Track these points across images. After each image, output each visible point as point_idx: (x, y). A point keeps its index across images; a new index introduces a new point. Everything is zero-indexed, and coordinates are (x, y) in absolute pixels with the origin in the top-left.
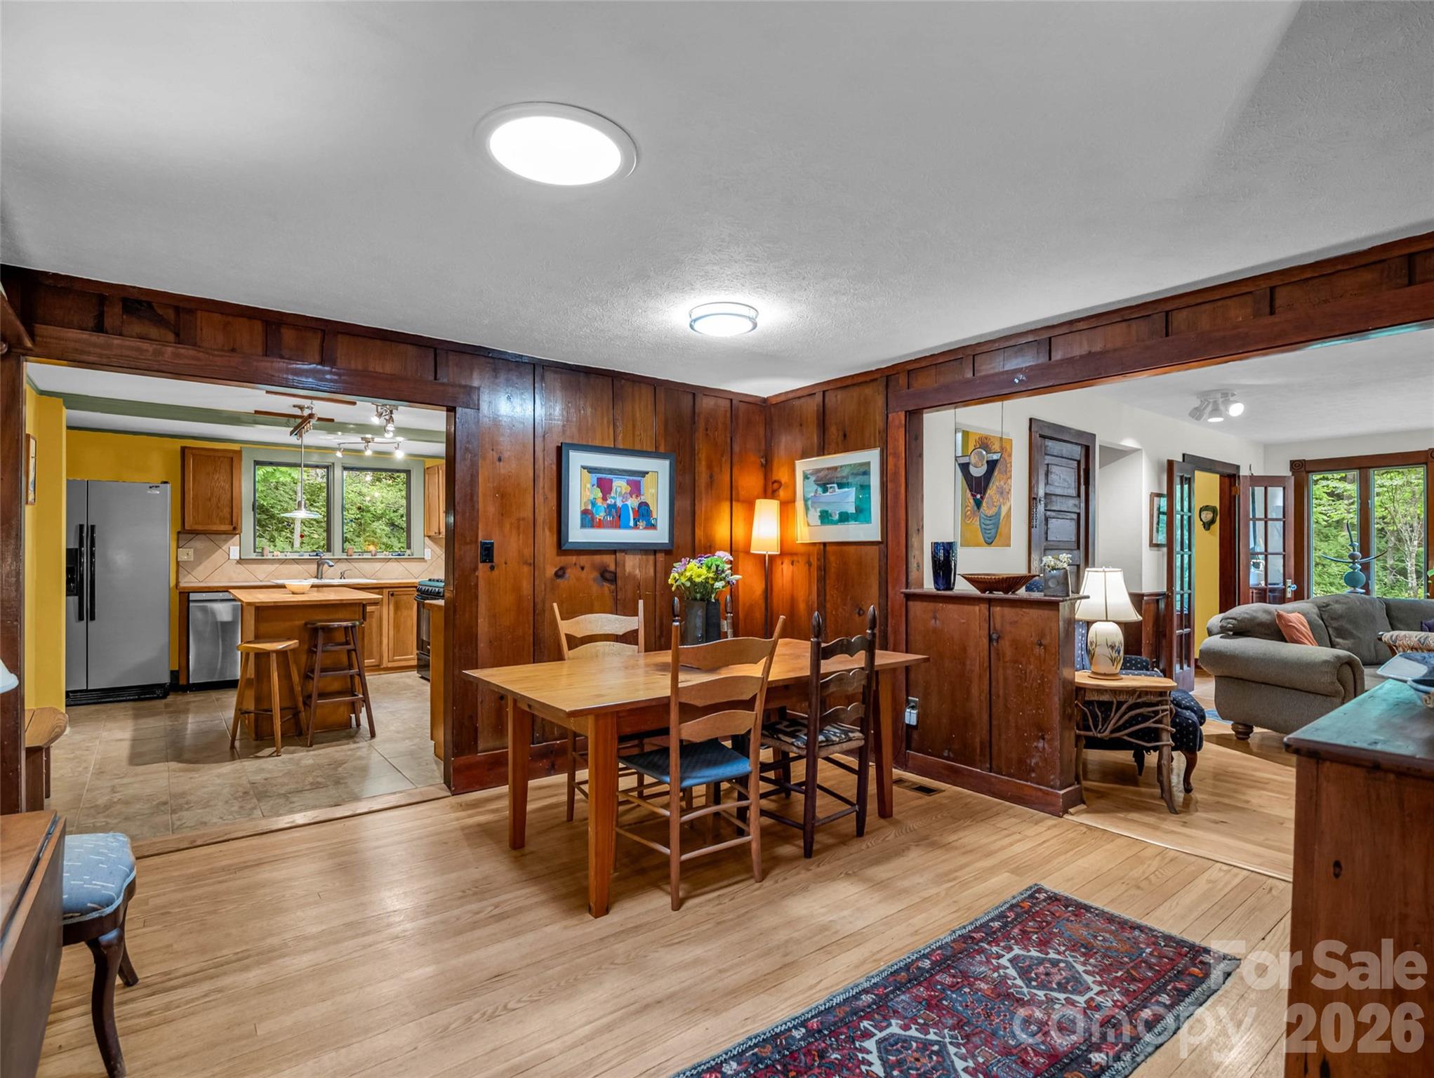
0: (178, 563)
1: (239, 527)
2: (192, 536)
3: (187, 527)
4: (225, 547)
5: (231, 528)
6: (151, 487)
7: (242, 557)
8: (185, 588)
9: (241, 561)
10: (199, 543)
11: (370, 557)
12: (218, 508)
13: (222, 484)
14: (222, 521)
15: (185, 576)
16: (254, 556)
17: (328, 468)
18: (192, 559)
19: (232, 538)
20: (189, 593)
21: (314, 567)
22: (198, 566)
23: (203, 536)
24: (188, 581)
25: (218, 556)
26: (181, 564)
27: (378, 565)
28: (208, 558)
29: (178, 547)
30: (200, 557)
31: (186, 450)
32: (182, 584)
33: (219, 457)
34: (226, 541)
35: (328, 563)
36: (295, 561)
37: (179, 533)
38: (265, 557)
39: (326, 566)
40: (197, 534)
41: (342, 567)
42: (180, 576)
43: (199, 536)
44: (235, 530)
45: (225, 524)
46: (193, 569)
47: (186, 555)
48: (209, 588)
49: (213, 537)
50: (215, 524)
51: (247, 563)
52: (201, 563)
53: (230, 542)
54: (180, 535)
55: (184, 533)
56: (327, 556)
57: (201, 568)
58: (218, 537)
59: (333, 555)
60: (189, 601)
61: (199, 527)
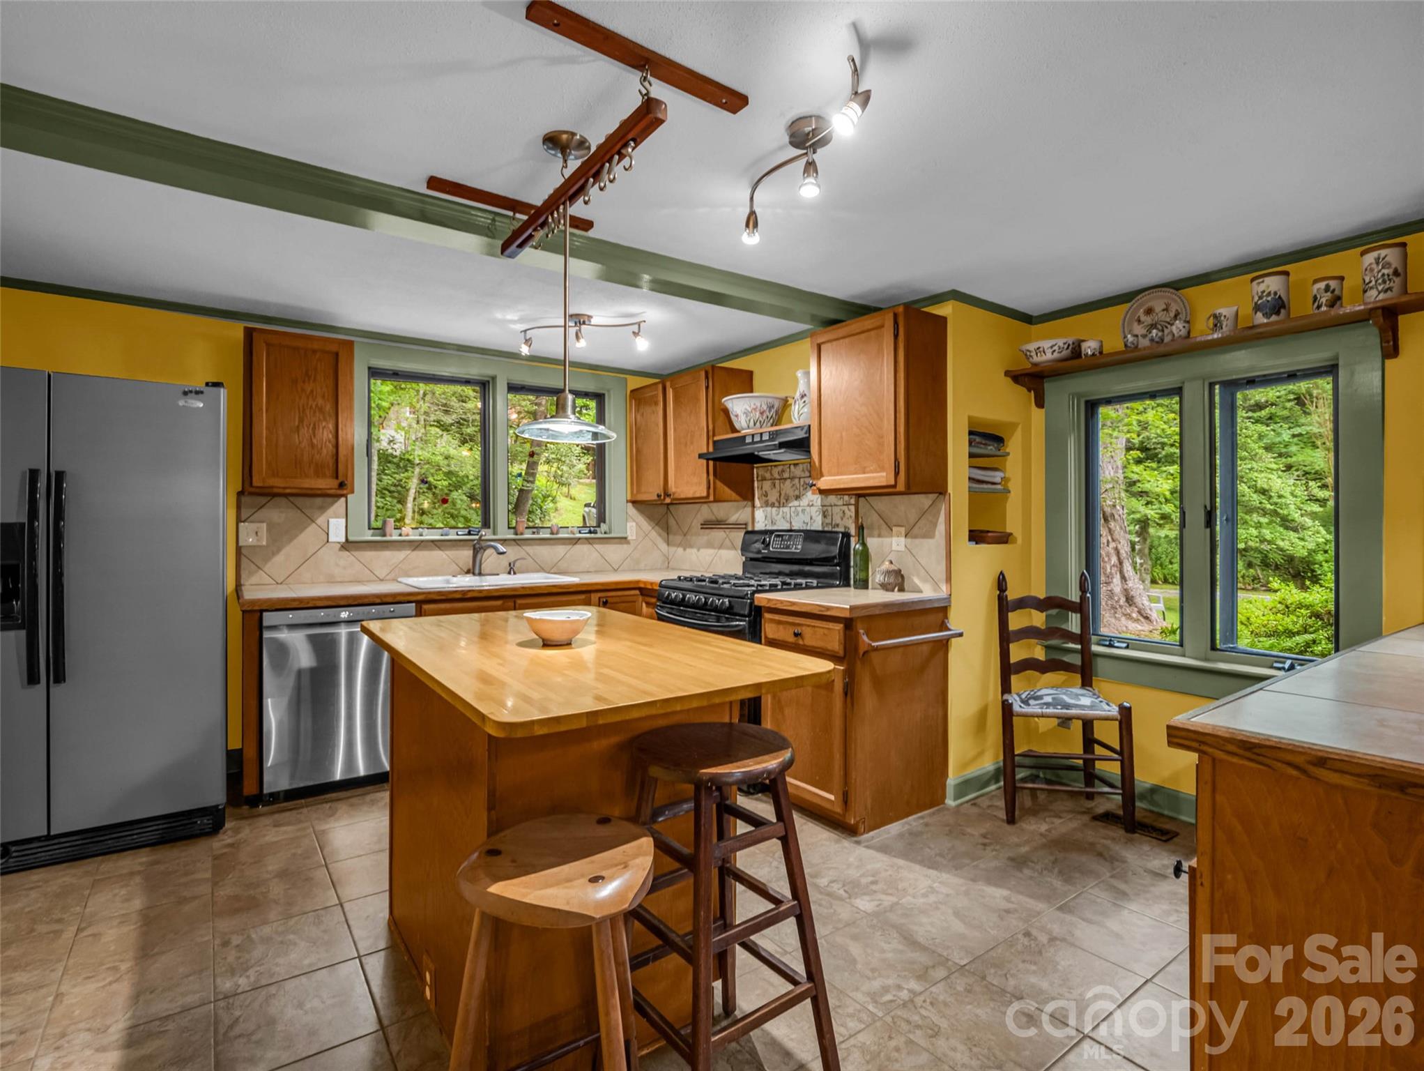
0: (239, 550)
1: (348, 482)
2: (263, 500)
3: (257, 482)
4: (321, 520)
5: (335, 483)
6: (185, 393)
7: (351, 538)
8: (253, 602)
9: (348, 545)
10: (277, 514)
11: (548, 536)
12: (312, 445)
13: (320, 402)
14: (319, 472)
15: (251, 574)
16: (368, 536)
17: (484, 386)
18: (264, 543)
19: (333, 504)
20: (262, 611)
21: (467, 554)
22: (274, 554)
23: (283, 500)
24: (259, 589)
25: (309, 536)
26: (244, 551)
27: (561, 550)
28: (291, 540)
29: (239, 520)
30: (280, 537)
31: (255, 334)
32: (250, 594)
33: (314, 352)
34: (323, 509)
35: (495, 548)
36: (436, 544)
37: (240, 494)
38: (388, 538)
39: (489, 551)
40: (275, 495)
41: (512, 553)
42: (244, 575)
43: (276, 499)
44: (343, 487)
45: (324, 476)
46: (267, 559)
47: (253, 534)
48: (300, 600)
49: (299, 501)
50: (307, 476)
51: (357, 549)
52: (279, 550)
53: (331, 511)
54: (244, 499)
55: (251, 494)
56: (487, 534)
57: (279, 558)
58: (308, 501)
59: (494, 533)
60: (261, 628)
61: (277, 482)
